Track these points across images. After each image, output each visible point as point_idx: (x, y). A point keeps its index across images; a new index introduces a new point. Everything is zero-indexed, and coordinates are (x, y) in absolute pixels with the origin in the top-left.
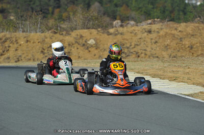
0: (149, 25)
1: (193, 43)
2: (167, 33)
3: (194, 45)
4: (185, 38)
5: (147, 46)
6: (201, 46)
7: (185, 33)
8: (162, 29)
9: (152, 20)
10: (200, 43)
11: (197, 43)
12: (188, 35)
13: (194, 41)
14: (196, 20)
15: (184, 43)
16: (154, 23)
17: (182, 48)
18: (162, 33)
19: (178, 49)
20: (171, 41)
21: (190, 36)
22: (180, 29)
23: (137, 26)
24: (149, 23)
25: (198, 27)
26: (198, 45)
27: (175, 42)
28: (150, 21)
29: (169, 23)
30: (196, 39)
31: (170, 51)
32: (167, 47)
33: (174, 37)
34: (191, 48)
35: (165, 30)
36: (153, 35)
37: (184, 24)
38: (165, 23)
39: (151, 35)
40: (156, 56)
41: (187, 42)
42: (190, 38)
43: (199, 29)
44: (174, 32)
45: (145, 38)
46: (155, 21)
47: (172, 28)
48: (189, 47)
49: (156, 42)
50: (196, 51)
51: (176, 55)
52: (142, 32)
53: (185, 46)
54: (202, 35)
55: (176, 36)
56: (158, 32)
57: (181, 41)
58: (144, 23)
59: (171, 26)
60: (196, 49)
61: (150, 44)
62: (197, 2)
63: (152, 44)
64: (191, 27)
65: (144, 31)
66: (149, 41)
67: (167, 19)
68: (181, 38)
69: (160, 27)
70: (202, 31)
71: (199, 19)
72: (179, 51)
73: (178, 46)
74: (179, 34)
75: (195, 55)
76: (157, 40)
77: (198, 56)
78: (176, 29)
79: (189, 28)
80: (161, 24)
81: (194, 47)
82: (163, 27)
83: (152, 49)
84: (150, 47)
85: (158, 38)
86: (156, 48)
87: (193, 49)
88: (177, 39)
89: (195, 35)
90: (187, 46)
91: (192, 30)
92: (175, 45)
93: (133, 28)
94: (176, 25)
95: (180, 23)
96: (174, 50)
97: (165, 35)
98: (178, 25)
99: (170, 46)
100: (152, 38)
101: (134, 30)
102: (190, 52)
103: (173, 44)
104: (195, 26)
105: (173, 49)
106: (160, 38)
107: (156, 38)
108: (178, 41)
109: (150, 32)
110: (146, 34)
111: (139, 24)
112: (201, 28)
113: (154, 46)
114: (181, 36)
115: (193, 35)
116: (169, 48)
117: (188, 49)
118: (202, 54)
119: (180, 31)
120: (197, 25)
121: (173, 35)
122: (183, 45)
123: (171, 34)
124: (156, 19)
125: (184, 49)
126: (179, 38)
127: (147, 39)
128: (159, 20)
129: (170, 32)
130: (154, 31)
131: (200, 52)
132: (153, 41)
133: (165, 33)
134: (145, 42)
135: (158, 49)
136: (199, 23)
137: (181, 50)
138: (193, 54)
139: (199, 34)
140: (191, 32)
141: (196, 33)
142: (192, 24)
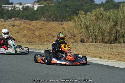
0: (13, 22)
1: (41, 33)
2: (24, 27)
3: (42, 35)
4: (36, 30)
5: (12, 35)
6: (46, 35)
7: (36, 27)
8: (21, 24)
9: (14, 18)
10: (45, 34)
11: (43, 34)
12: (37, 28)
13: (42, 32)
14: (42, 19)
15: (35, 33)
16: (16, 20)
17: (34, 36)
18: (21, 26)
19: (32, 37)
20: (27, 32)
21: (39, 29)
22: (32, 24)
23: (5, 21)
24: (12, 20)
25: (43, 23)
26: (44, 35)
27: (29, 32)
28: (13, 19)
29: (25, 20)
30: (43, 31)
31: (27, 38)
32: (25, 36)
33: (29, 29)
34: (40, 36)
35: (23, 25)
36: (16, 28)
37: (35, 21)
38: (23, 20)
39: (15, 28)
40: (18, 41)
41: (37, 33)
42: (39, 30)
43: (44, 25)
44: (29, 26)
45: (11, 29)
46: (16, 19)
47: (28, 23)
48: (38, 36)
49: (18, 32)
50: (43, 39)
51: (31, 41)
52: (9, 25)
53: (36, 35)
54: (46, 29)
55: (30, 29)
56: (19, 26)
57: (34, 32)
58: (9, 20)
59: (27, 22)
60: (43, 37)
61: (14, 33)
62: (8, 8)
63: (15, 34)
64: (39, 23)
65: (10, 25)
66: (13, 31)
67: (24, 18)
68: (33, 30)
69: (20, 23)
70: (46, 26)
71: (43, 18)
72: (32, 38)
73: (32, 35)
74: (32, 27)
75: (43, 41)
76: (18, 31)
77: (45, 41)
78: (30, 25)
79: (38, 24)
80: (20, 21)
81: (42, 36)
82: (22, 23)
83: (16, 37)
84: (14, 35)
85: (19, 30)
86: (18, 36)
87: (41, 37)
88: (31, 31)
89: (42, 28)
90: (37, 35)
91: (40, 26)
92: (30, 34)
93: (3, 23)
94: (30, 22)
95: (33, 21)
96: (30, 37)
97: (24, 28)
98: (31, 22)
99: (27, 35)
100: (15, 29)
101: (4, 24)
102: (40, 39)
103: (29, 34)
104: (41, 23)
105: (28, 37)
106: (20, 30)
107: (18, 29)
108: (32, 32)
109: (14, 26)
110: (11, 27)
111: (6, 21)
112: (45, 24)
113: (17, 35)
114: (33, 29)
115: (41, 29)
116: (26, 36)
117: (38, 37)
118: (47, 40)
119: (32, 26)
120: (43, 22)
121: (29, 28)
122: (34, 34)
123: (27, 27)
124: (17, 18)
125: (35, 37)
126: (32, 30)
127: (12, 30)
128: (19, 18)
129: (26, 26)
130: (17, 25)
131: (45, 39)
132: (16, 31)
133: (23, 27)
134: (11, 32)
135: (19, 36)
136: (44, 21)
137: (34, 38)
138: (41, 40)
139: (44, 28)
140: (39, 27)
141: (42, 27)
142: (40, 22)
